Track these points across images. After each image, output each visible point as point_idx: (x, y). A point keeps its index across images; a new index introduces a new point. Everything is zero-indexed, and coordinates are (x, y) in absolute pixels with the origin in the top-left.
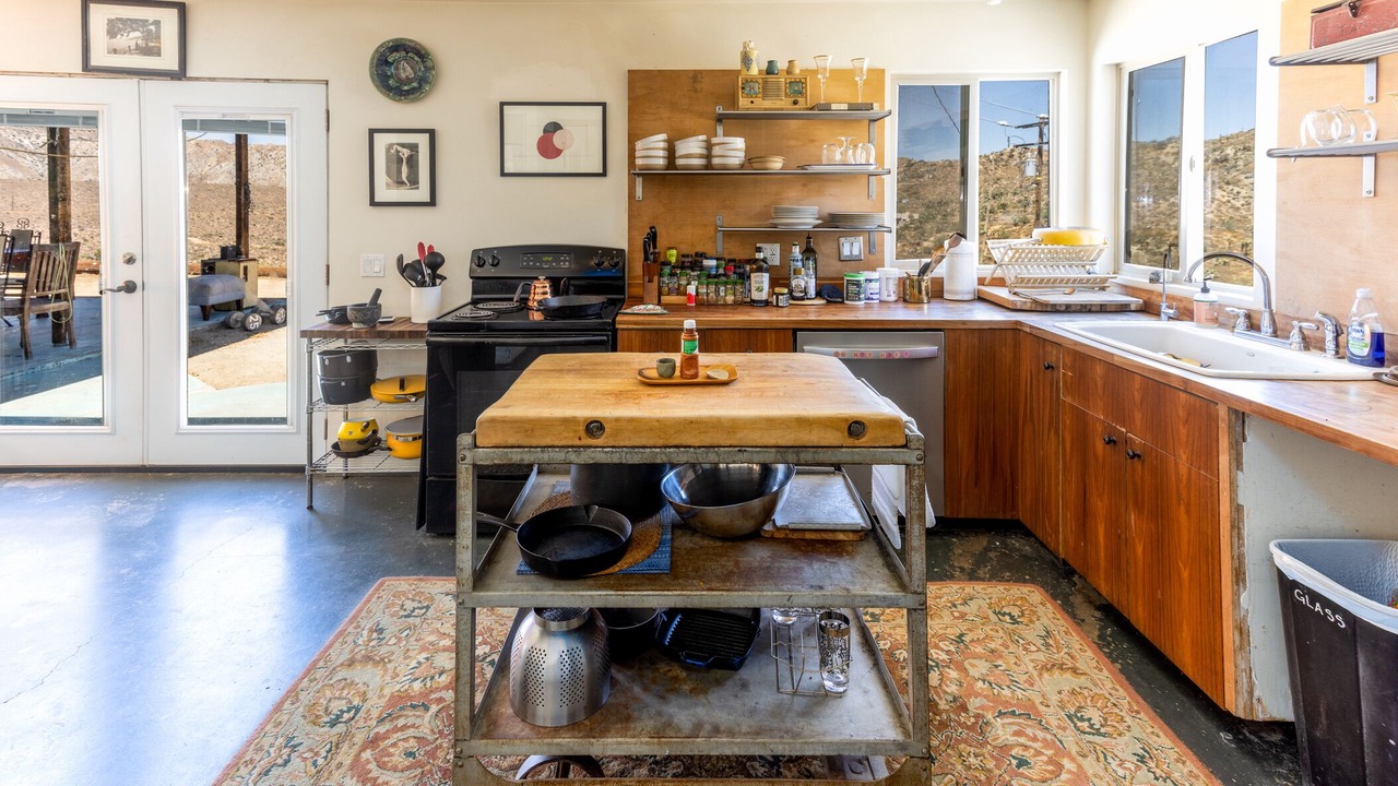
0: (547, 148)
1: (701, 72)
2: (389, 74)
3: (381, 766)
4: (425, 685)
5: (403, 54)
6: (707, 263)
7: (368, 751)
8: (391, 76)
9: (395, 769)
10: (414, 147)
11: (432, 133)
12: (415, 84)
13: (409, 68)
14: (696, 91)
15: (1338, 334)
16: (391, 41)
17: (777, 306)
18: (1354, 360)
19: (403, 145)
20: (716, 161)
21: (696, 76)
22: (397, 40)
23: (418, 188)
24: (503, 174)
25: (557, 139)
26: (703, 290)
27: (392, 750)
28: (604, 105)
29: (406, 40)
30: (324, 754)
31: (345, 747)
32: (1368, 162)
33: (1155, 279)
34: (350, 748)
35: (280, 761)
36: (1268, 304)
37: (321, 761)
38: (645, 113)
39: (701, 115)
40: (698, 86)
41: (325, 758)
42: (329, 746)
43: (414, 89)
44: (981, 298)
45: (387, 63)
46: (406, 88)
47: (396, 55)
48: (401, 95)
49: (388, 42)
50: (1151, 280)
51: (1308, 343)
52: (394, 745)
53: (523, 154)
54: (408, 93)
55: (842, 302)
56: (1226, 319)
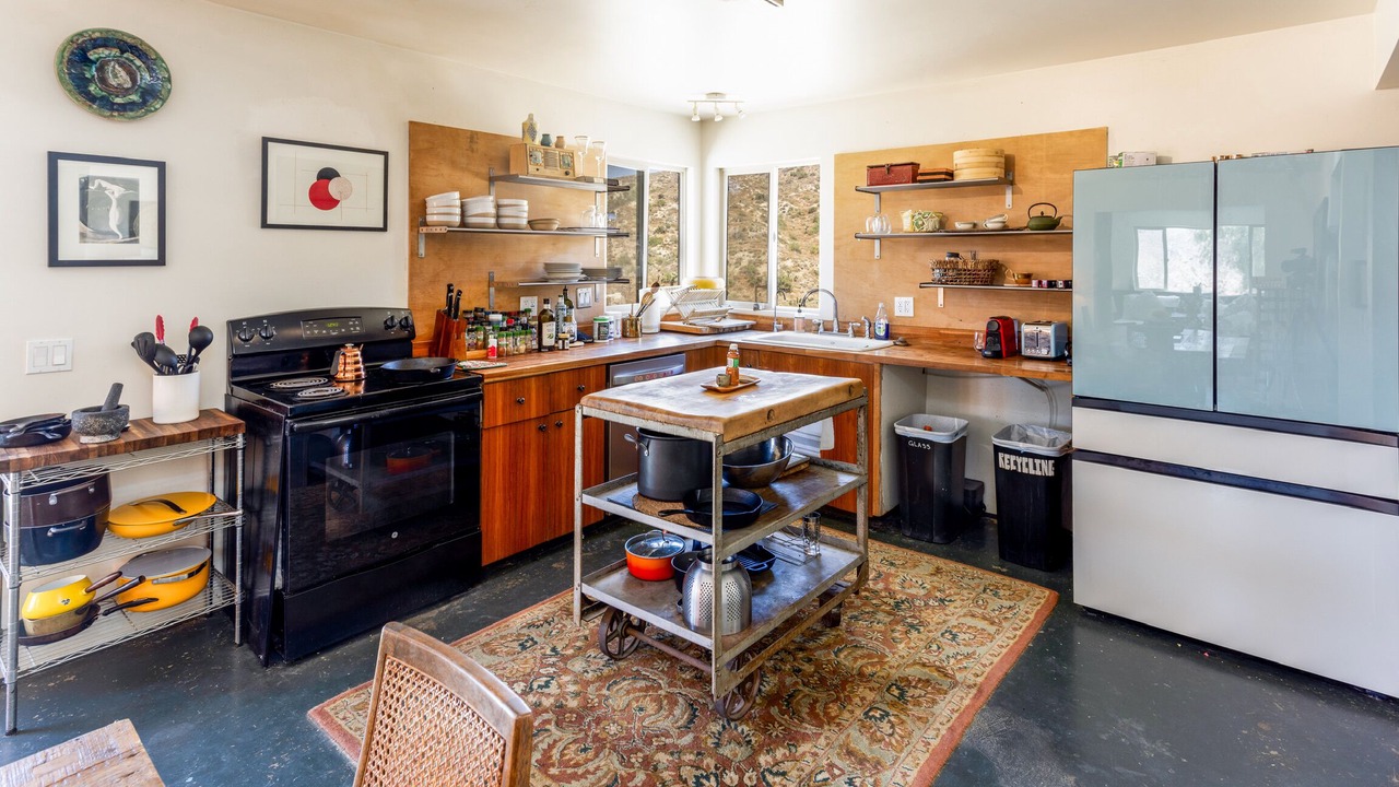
0: (321, 197)
1: (477, 133)
2: (88, 76)
5: (115, 52)
6: (493, 317)
8: (91, 80)
10: (132, 185)
11: (161, 167)
12: (135, 97)
13: (123, 73)
14: (472, 151)
15: (870, 326)
16: (100, 31)
17: (563, 349)
18: (878, 338)
19: (113, 181)
20: (505, 221)
21: (473, 136)
22: (108, 31)
23: (137, 241)
24: (265, 225)
25: (334, 188)
26: (504, 342)
28: (386, 154)
29: (123, 34)
32: (877, 242)
33: (756, 308)
36: (836, 316)
38: (427, 167)
39: (477, 175)
40: (475, 147)
43: (133, 103)
44: (663, 330)
45: (86, 61)
46: (118, 100)
47: (103, 52)
48: (112, 110)
49: (94, 31)
50: (755, 309)
51: (858, 333)
53: (291, 201)
54: (123, 108)
55: (593, 342)
56: (810, 326)
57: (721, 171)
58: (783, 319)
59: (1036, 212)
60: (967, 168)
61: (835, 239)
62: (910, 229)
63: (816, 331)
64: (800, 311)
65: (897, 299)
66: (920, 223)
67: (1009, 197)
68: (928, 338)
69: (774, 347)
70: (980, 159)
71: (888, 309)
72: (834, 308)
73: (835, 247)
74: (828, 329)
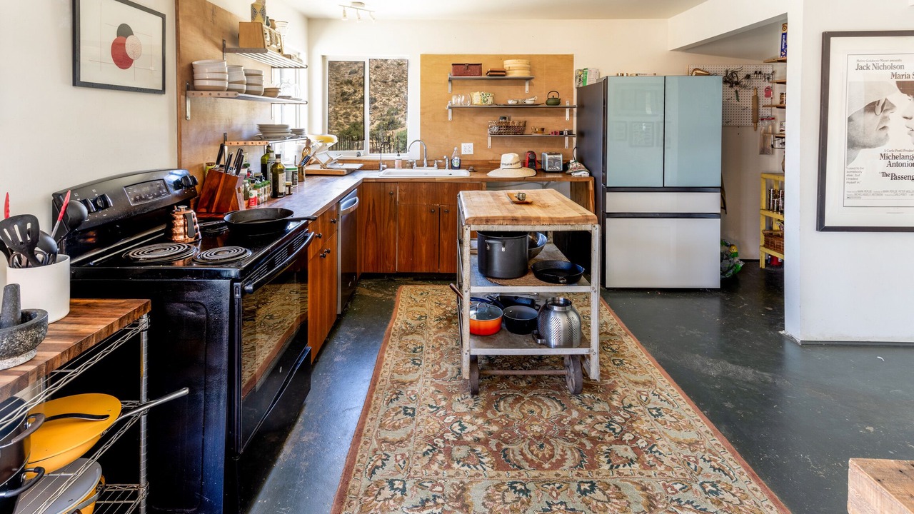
3: (552, 456)
4: (486, 456)
7: (543, 466)
9: (552, 450)
15: (449, 161)
18: (455, 168)
27: (540, 456)
30: (552, 486)
31: (542, 478)
32: (450, 110)
34: (543, 475)
35: (563, 507)
36: (425, 156)
37: (557, 485)
39: (216, 45)
41: (554, 484)
42: (546, 486)
50: (358, 156)
51: (440, 167)
52: (537, 456)
56: (407, 165)
57: (324, 57)
58: (386, 161)
59: (550, 96)
60: (515, 69)
61: (421, 108)
62: (479, 103)
63: (412, 167)
64: (399, 155)
65: (462, 144)
66: (485, 99)
67: (527, 87)
68: (481, 166)
69: (411, 179)
70: (524, 65)
71: (459, 151)
72: (424, 152)
73: (422, 114)
74: (420, 165)
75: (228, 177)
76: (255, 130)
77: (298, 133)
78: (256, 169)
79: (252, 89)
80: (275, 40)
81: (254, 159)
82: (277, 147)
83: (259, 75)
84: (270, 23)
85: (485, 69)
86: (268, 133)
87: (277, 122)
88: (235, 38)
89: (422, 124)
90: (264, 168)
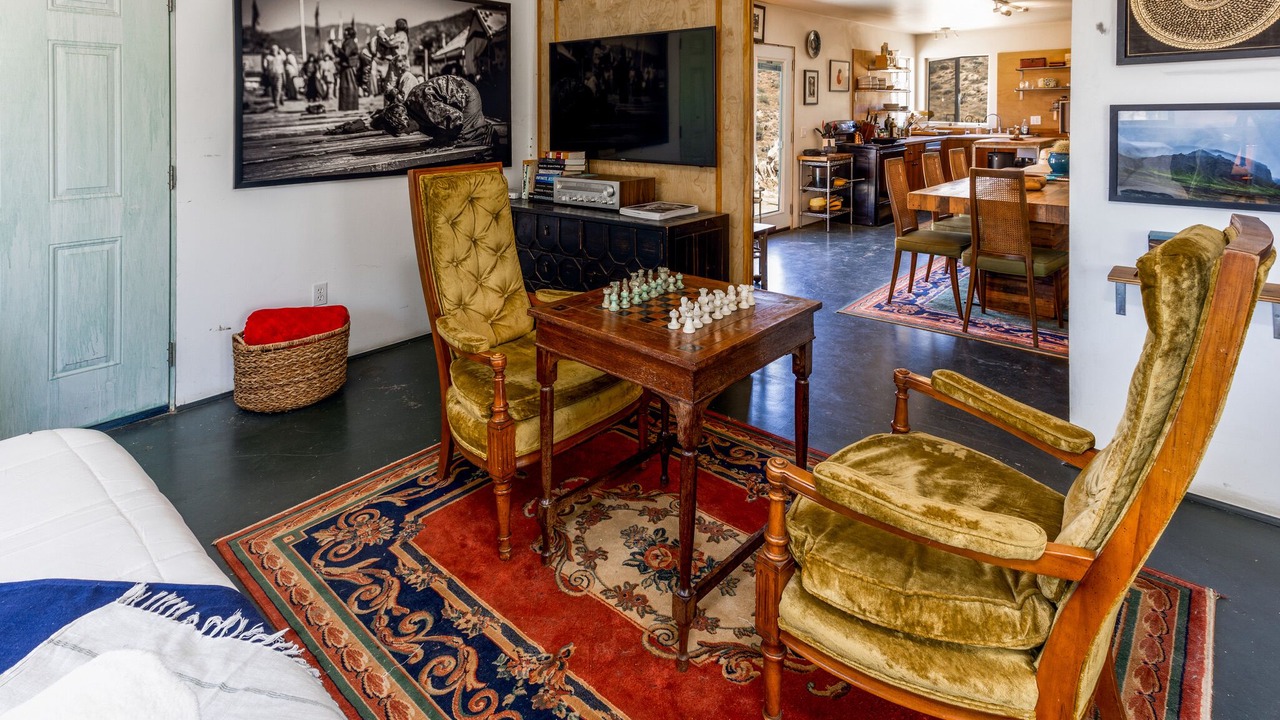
23: (814, 96)
39: (865, 68)
40: (865, 57)
49: (812, 31)
56: (985, 131)
57: (926, 59)
61: (998, 91)
62: (1042, 87)
63: (989, 133)
64: (979, 124)
65: (1031, 117)
66: (1049, 83)
68: (1047, 133)
71: (1028, 121)
72: (1000, 122)
73: (998, 95)
74: (995, 131)
75: (871, 125)
76: (882, 107)
77: (905, 109)
78: (882, 126)
79: (883, 87)
80: (892, 60)
81: (881, 122)
82: (893, 115)
83: (884, 80)
84: (890, 53)
85: (1049, 61)
86: (888, 108)
87: (894, 102)
88: (873, 62)
89: (999, 103)
90: (886, 125)
